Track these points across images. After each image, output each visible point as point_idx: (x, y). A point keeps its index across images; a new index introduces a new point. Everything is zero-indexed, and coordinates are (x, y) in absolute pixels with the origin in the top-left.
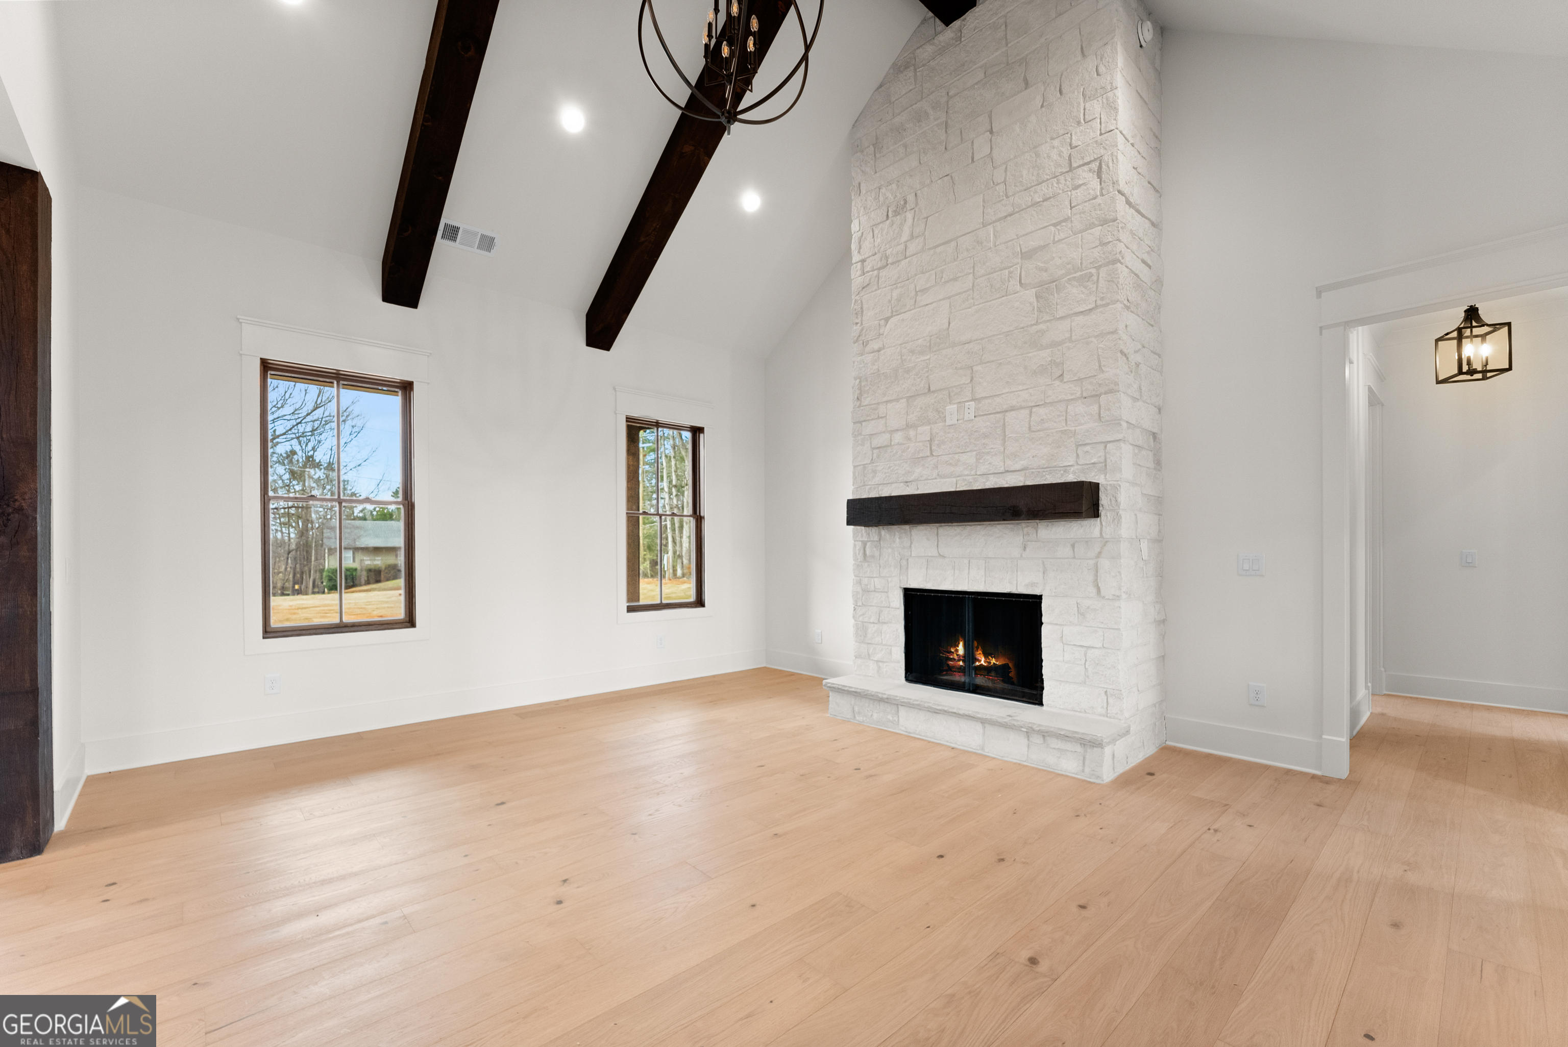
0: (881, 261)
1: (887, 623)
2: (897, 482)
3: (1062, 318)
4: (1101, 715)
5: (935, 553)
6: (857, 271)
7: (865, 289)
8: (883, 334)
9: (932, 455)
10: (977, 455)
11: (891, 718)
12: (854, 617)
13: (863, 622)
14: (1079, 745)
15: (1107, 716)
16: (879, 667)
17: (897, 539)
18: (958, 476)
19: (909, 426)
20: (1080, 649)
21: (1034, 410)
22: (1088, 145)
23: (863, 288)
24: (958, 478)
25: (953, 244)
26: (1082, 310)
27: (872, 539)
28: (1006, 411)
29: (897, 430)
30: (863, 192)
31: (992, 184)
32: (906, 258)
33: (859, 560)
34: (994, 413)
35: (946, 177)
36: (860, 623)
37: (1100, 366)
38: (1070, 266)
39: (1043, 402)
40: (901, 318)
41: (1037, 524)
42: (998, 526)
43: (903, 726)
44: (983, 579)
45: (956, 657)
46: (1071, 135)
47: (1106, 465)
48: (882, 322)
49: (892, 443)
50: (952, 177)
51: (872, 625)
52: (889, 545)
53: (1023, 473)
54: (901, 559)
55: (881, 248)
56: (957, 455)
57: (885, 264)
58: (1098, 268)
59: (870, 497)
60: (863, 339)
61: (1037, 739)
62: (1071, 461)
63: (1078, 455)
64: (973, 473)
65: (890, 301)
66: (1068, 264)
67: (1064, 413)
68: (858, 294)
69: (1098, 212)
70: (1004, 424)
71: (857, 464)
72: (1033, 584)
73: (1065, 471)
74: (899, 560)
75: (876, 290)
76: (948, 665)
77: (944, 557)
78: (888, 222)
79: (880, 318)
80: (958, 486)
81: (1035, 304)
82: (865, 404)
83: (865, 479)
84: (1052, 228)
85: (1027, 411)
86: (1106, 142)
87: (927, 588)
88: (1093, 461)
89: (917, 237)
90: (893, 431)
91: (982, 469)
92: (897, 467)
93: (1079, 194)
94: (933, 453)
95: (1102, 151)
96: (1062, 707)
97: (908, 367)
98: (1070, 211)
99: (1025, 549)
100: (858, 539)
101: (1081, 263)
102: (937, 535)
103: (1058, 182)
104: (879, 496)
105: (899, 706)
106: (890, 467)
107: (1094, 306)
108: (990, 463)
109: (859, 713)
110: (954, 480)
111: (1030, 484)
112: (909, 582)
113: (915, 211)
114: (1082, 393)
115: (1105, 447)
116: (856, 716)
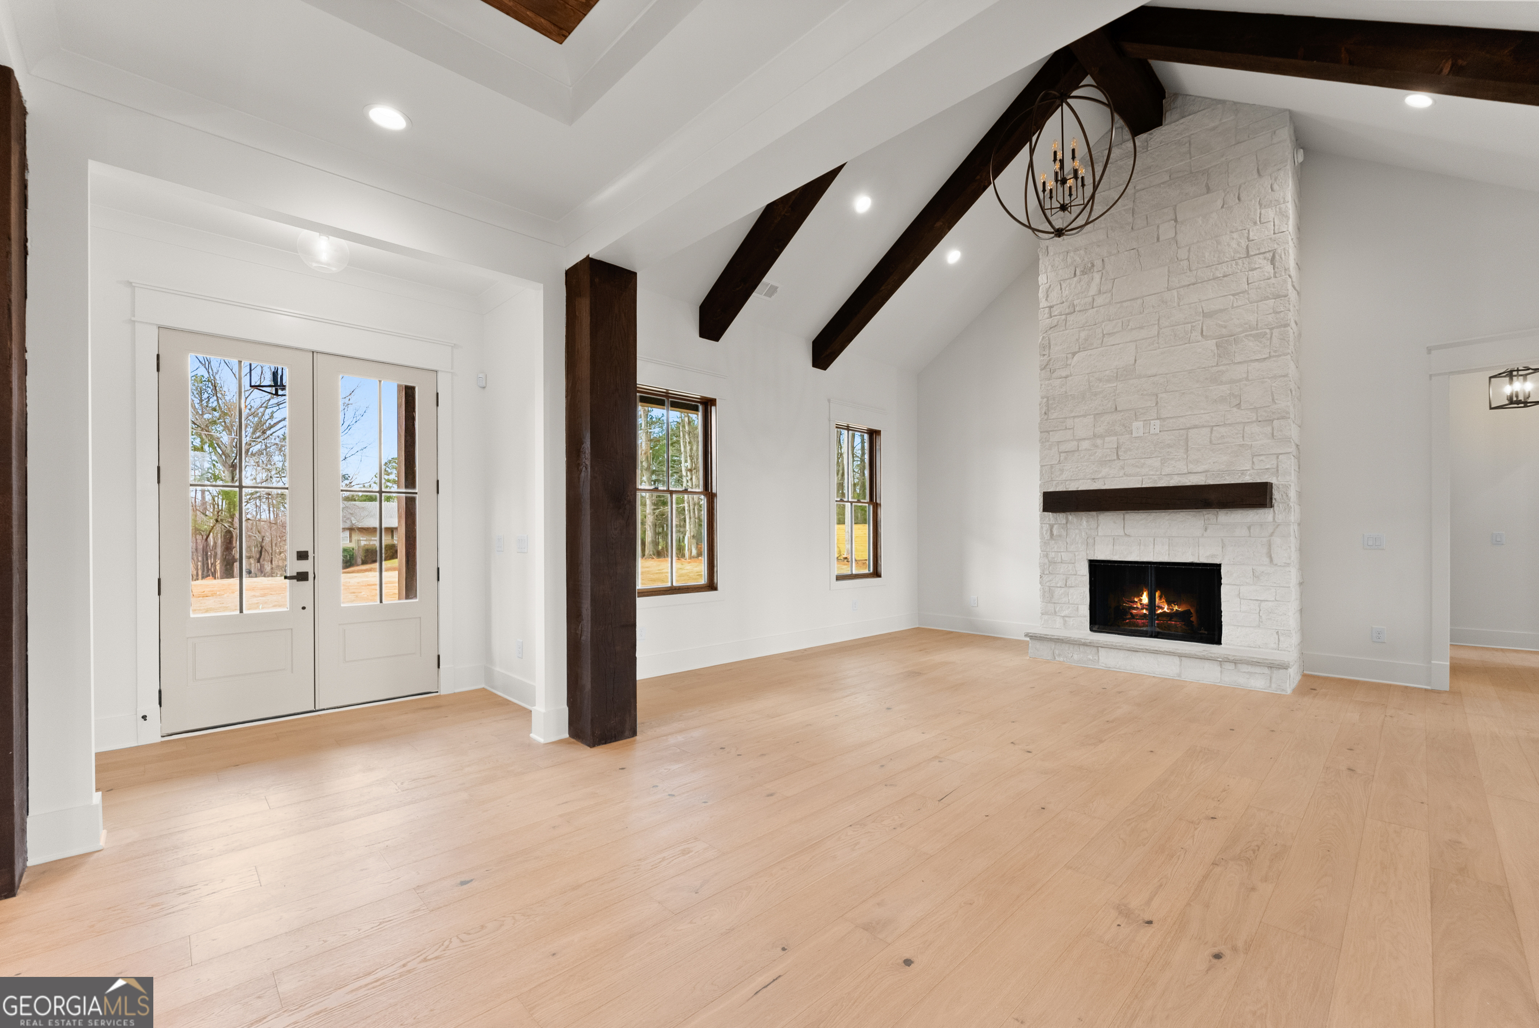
0: (1069, 308)
1: (1073, 587)
2: (1084, 479)
3: (1239, 363)
4: (1273, 649)
5: (1122, 533)
6: (1045, 314)
7: (1053, 329)
8: (1070, 365)
9: (1118, 458)
10: (1162, 460)
11: (1091, 658)
12: (1040, 583)
13: (1049, 587)
14: (1266, 668)
15: (1278, 650)
16: (1065, 622)
17: (1085, 522)
18: (1144, 476)
19: (1095, 436)
20: (1255, 602)
21: (1215, 428)
22: (1263, 240)
23: (1051, 328)
24: (1144, 477)
25: (1139, 301)
26: (1257, 358)
27: (1060, 523)
28: (1189, 428)
29: (1085, 439)
30: (1051, 253)
31: (1176, 260)
32: (1093, 308)
33: (1046, 539)
34: (1178, 430)
35: (1133, 250)
36: (1046, 587)
37: (1273, 400)
38: (1246, 326)
39: (1223, 423)
40: (1089, 354)
41: (1217, 512)
42: (1182, 513)
43: (1103, 663)
44: (1167, 553)
45: (1139, 606)
46: (1249, 231)
47: (1278, 470)
48: (1070, 356)
49: (1080, 449)
50: (1138, 250)
51: (1059, 589)
52: (1076, 527)
53: (1204, 474)
54: (1088, 538)
55: (1069, 298)
56: (1143, 459)
57: (1073, 311)
58: (1271, 329)
59: (1057, 490)
60: (1050, 367)
61: (1231, 666)
62: (1248, 466)
63: (1253, 463)
64: (1158, 473)
65: (1077, 340)
66: (1245, 324)
67: (1242, 432)
68: (1046, 332)
69: (1272, 289)
70: (1187, 438)
71: (1045, 464)
72: (1213, 556)
73: (1242, 474)
74: (1086, 539)
75: (1064, 330)
76: (1132, 616)
77: (1129, 536)
78: (1075, 279)
79: (1067, 352)
80: (1144, 483)
81: (1216, 351)
82: (1052, 418)
83: (1053, 476)
84: (1232, 297)
85: (1209, 429)
86: (1279, 240)
87: (1113, 560)
88: (1267, 467)
89: (1104, 293)
90: (1080, 439)
91: (1167, 470)
92: (1085, 468)
93: (1255, 274)
94: (1120, 458)
95: (1276, 246)
96: (1239, 644)
97: (1095, 392)
98: (1247, 286)
99: (1206, 530)
100: (1045, 522)
101: (1257, 325)
102: (1124, 520)
103: (1237, 264)
104: (1070, 490)
105: (1099, 648)
106: (1077, 467)
107: (1268, 356)
108: (1174, 467)
109: (1059, 655)
110: (1141, 478)
111: (1212, 483)
112: (1094, 555)
113: (1102, 273)
114: (1257, 419)
115: (1278, 457)
116: (1056, 658)
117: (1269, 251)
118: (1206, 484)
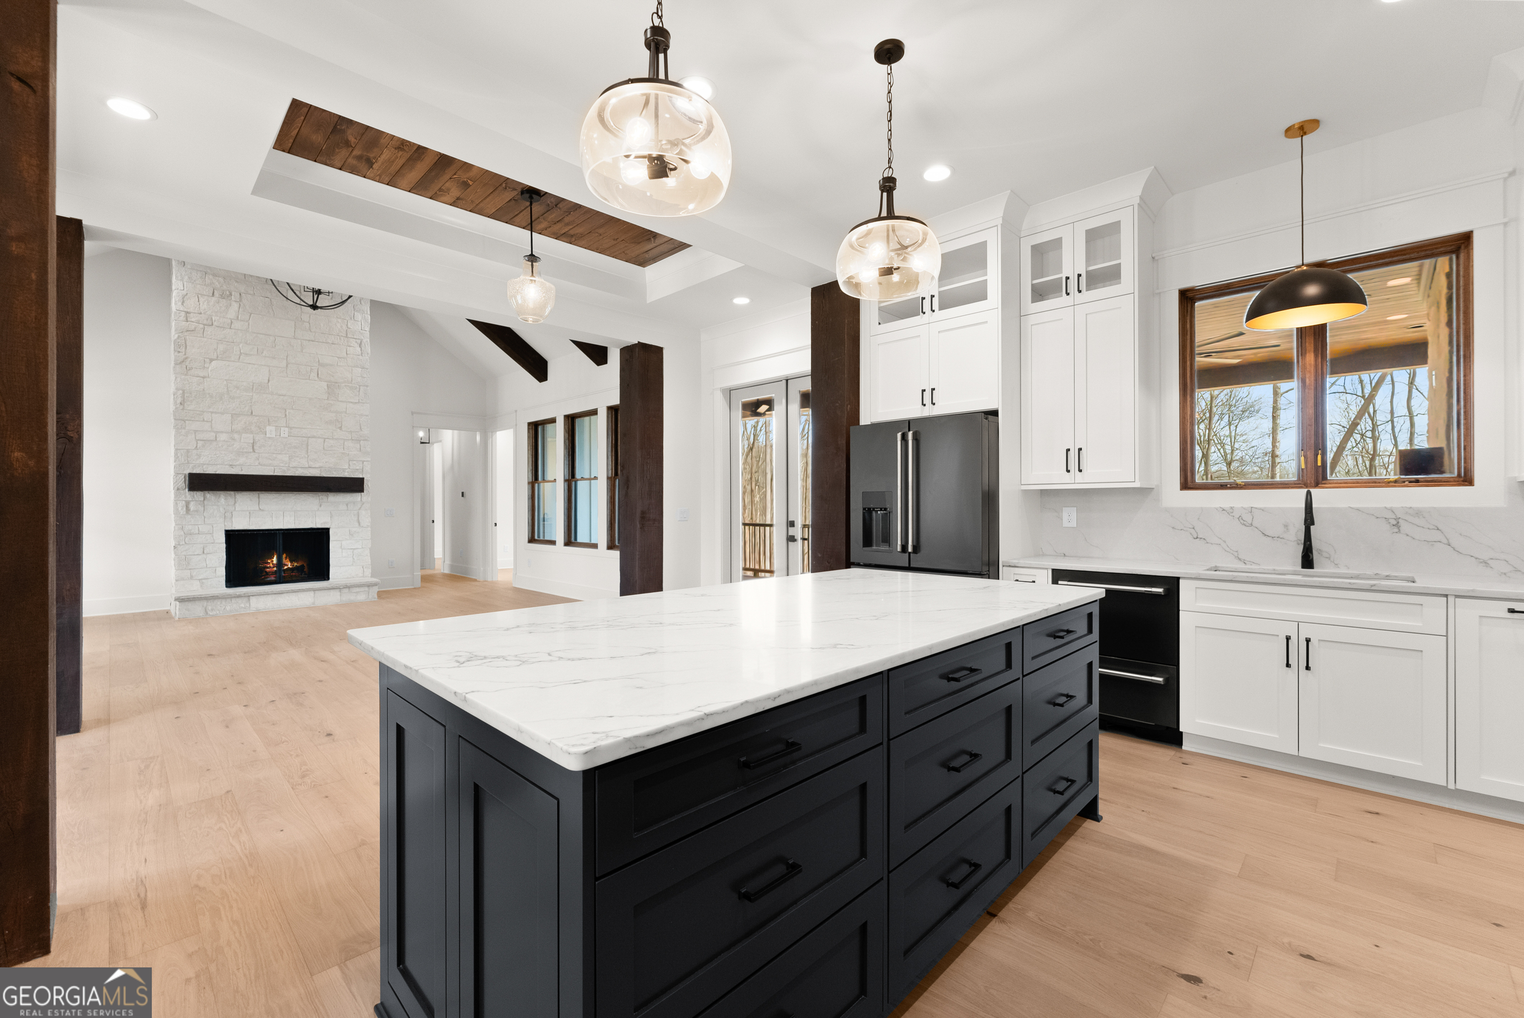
0: (207, 320)
1: (212, 553)
2: (222, 465)
3: (341, 401)
4: (362, 577)
5: (257, 508)
6: (180, 316)
7: (189, 332)
8: (208, 368)
9: (254, 451)
10: (289, 457)
11: (243, 606)
12: (175, 553)
13: (185, 556)
15: (365, 577)
16: (203, 582)
17: (223, 500)
18: (276, 466)
19: (232, 431)
20: (351, 550)
21: (327, 440)
22: (355, 331)
23: (187, 331)
24: (275, 468)
26: (352, 401)
27: (197, 500)
28: (309, 437)
29: (222, 432)
32: (231, 328)
33: (181, 513)
34: (301, 437)
35: (266, 297)
36: (181, 556)
37: (361, 428)
38: (346, 380)
39: (331, 438)
40: (227, 364)
41: (328, 495)
42: (304, 495)
43: (254, 608)
44: (293, 522)
45: (271, 565)
46: (347, 320)
47: (363, 471)
48: (207, 360)
49: (218, 439)
50: (271, 301)
51: (196, 556)
52: (213, 504)
53: (319, 469)
54: (225, 512)
55: (207, 312)
56: (274, 454)
57: (211, 324)
58: (360, 386)
59: (195, 472)
60: (187, 364)
62: (346, 467)
63: (349, 465)
64: (286, 465)
65: (216, 350)
67: (343, 445)
68: (182, 332)
69: (361, 362)
70: (308, 443)
71: (181, 448)
72: (325, 523)
73: (343, 471)
74: (224, 512)
75: (201, 337)
76: (266, 572)
77: (263, 510)
78: (214, 299)
79: (204, 357)
80: (275, 472)
81: (327, 390)
82: (189, 409)
83: (189, 459)
84: (337, 359)
85: (323, 440)
86: (365, 334)
88: (357, 468)
89: (241, 321)
90: (218, 432)
91: (293, 464)
92: (223, 455)
93: (351, 350)
95: (363, 338)
96: (342, 579)
97: (233, 396)
98: (346, 355)
99: (321, 506)
100: (180, 499)
101: (352, 381)
102: (259, 498)
103: (340, 339)
104: (207, 472)
105: (251, 597)
106: (215, 454)
107: (358, 401)
108: (299, 462)
109: (212, 610)
110: (273, 468)
111: (325, 475)
112: (232, 526)
113: (240, 304)
114: (352, 438)
115: (363, 463)
116: (209, 613)
117: (359, 339)
118: (321, 476)
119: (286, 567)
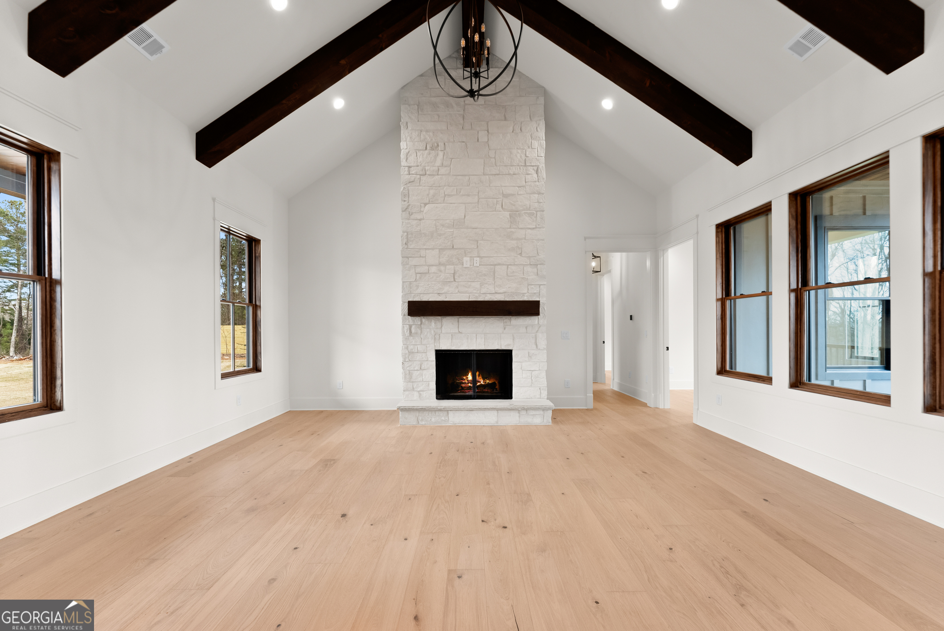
0: (422, 171)
1: (426, 369)
2: (433, 293)
3: (521, 228)
4: (538, 398)
5: (457, 331)
6: (405, 171)
7: (411, 183)
8: (423, 212)
9: (455, 281)
10: (480, 283)
12: (403, 368)
13: (409, 370)
14: (542, 411)
15: (540, 398)
16: (420, 394)
17: (433, 324)
18: (470, 293)
19: (440, 264)
20: (530, 371)
21: (509, 266)
22: (533, 158)
23: (410, 182)
24: (470, 294)
25: (467, 178)
26: (530, 227)
27: (416, 324)
28: (496, 265)
29: (433, 265)
30: (410, 128)
31: (488, 157)
32: (438, 175)
33: (406, 335)
34: (489, 265)
35: (463, 143)
36: (407, 371)
37: (538, 253)
38: (525, 207)
39: (513, 264)
40: (436, 206)
41: (511, 318)
42: (492, 318)
43: (451, 421)
44: (484, 344)
45: (467, 381)
46: (526, 150)
47: (539, 294)
48: (423, 205)
49: (430, 272)
50: (466, 144)
51: (416, 371)
52: (427, 327)
53: (504, 294)
54: (435, 335)
55: (422, 164)
56: (470, 283)
57: (424, 174)
58: (537, 211)
59: (415, 300)
60: (409, 211)
61: (524, 412)
62: (526, 291)
63: (528, 289)
64: (479, 292)
65: (428, 195)
66: (525, 206)
67: (522, 270)
68: (406, 184)
69: (537, 188)
70: (494, 271)
71: (405, 281)
72: (509, 345)
73: (523, 295)
74: (434, 335)
75: (418, 186)
76: (463, 387)
77: (461, 333)
78: (427, 152)
79: (421, 202)
80: (470, 298)
81: (509, 219)
82: (411, 248)
83: (411, 290)
84: (517, 188)
85: (506, 267)
86: (540, 161)
87: (452, 349)
88: (535, 292)
89: (445, 166)
90: (430, 265)
91: (483, 291)
92: (434, 285)
93: (529, 177)
94: (456, 280)
95: (539, 164)
96: (522, 398)
97: (440, 233)
98: (525, 183)
99: (505, 329)
100: (406, 323)
101: (530, 207)
102: (458, 322)
103: (520, 168)
104: (423, 300)
105: (449, 411)
106: (428, 285)
107: (535, 227)
108: (488, 288)
109: (422, 420)
110: (468, 295)
111: (508, 300)
112: (440, 346)
113: (444, 152)
114: (530, 263)
115: (540, 287)
116: (420, 422)
117: (536, 166)
118: (505, 300)
119: (478, 384)
